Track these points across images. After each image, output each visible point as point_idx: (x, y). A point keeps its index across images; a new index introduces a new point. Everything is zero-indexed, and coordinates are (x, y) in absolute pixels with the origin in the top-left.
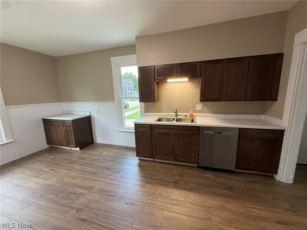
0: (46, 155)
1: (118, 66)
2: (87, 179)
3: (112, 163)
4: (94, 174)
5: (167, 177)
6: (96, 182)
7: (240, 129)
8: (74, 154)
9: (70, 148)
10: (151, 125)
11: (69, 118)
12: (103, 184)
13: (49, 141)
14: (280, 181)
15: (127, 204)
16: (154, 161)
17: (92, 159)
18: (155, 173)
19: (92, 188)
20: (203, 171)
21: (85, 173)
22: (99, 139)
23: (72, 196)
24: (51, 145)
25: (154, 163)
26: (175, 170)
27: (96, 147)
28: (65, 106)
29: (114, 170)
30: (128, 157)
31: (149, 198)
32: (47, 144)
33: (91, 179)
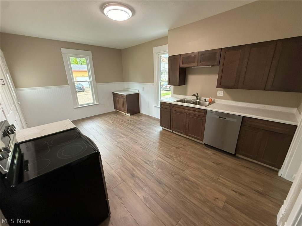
0: (113, 115)
1: (158, 55)
2: (127, 131)
3: (144, 127)
4: (132, 130)
5: (174, 143)
6: (131, 134)
7: (243, 117)
8: (126, 117)
9: (125, 113)
10: (171, 104)
11: (124, 94)
12: (134, 135)
13: (115, 107)
14: (281, 176)
15: (141, 148)
16: (172, 132)
17: (134, 122)
18: (168, 139)
19: (128, 136)
20: (206, 148)
21: (128, 128)
22: (143, 111)
23: (117, 136)
24: (116, 109)
25: (172, 133)
26: (184, 141)
27: (140, 115)
28: (125, 85)
29: (143, 131)
30: (156, 126)
31: (155, 149)
32: (114, 108)
33: (129, 132)
